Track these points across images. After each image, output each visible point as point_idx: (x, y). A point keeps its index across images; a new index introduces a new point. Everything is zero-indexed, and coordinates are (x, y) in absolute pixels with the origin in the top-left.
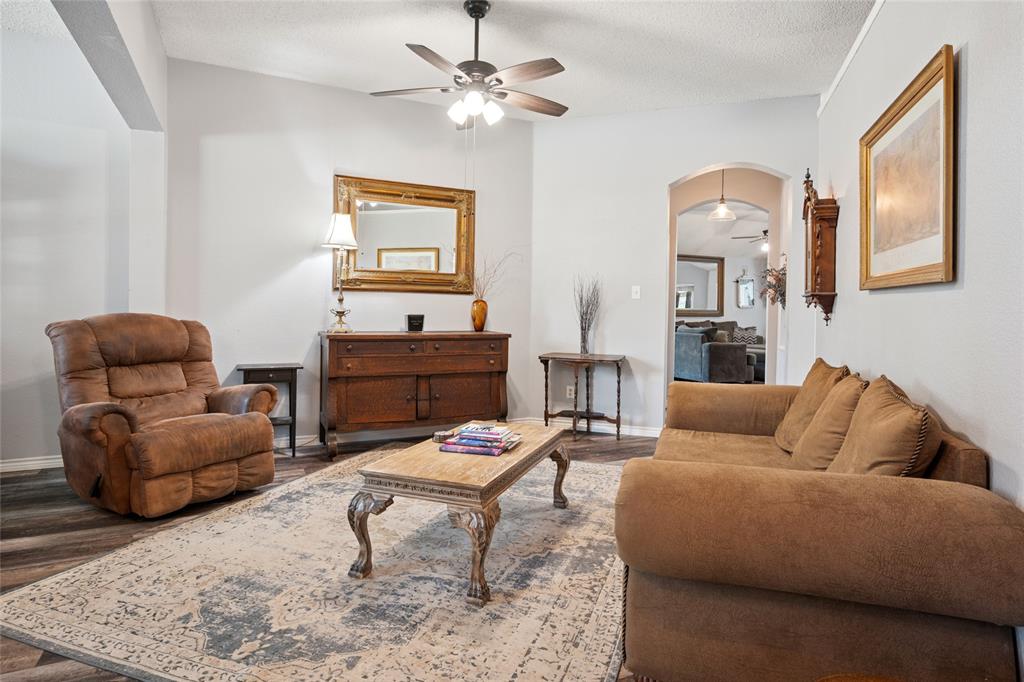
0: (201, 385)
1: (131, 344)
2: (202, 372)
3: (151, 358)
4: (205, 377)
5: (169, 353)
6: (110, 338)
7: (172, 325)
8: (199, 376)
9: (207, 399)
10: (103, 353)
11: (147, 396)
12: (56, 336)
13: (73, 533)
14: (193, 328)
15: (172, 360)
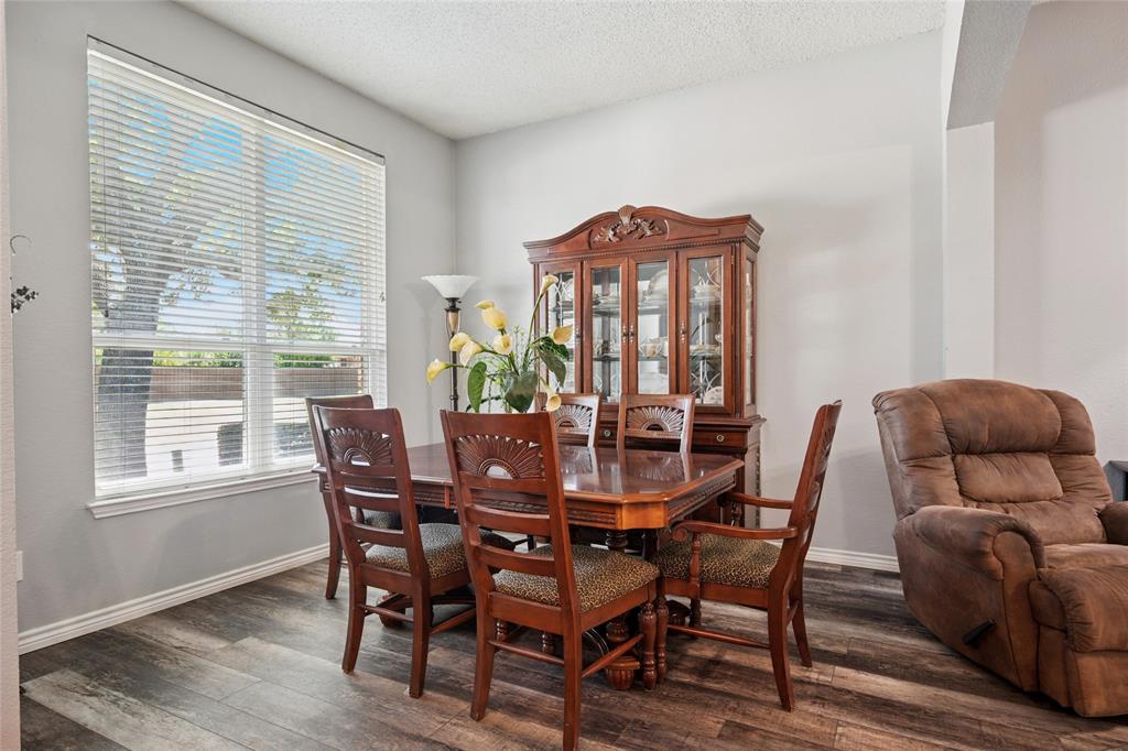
0: (1086, 493)
1: (983, 423)
2: (1085, 473)
3: (1009, 445)
4: (1090, 479)
5: (1032, 439)
6: (958, 414)
7: (1031, 395)
8: (1080, 478)
9: (1100, 516)
10: (949, 434)
11: (1009, 502)
12: (890, 410)
13: (952, 694)
14: (1063, 403)
15: (1036, 450)
